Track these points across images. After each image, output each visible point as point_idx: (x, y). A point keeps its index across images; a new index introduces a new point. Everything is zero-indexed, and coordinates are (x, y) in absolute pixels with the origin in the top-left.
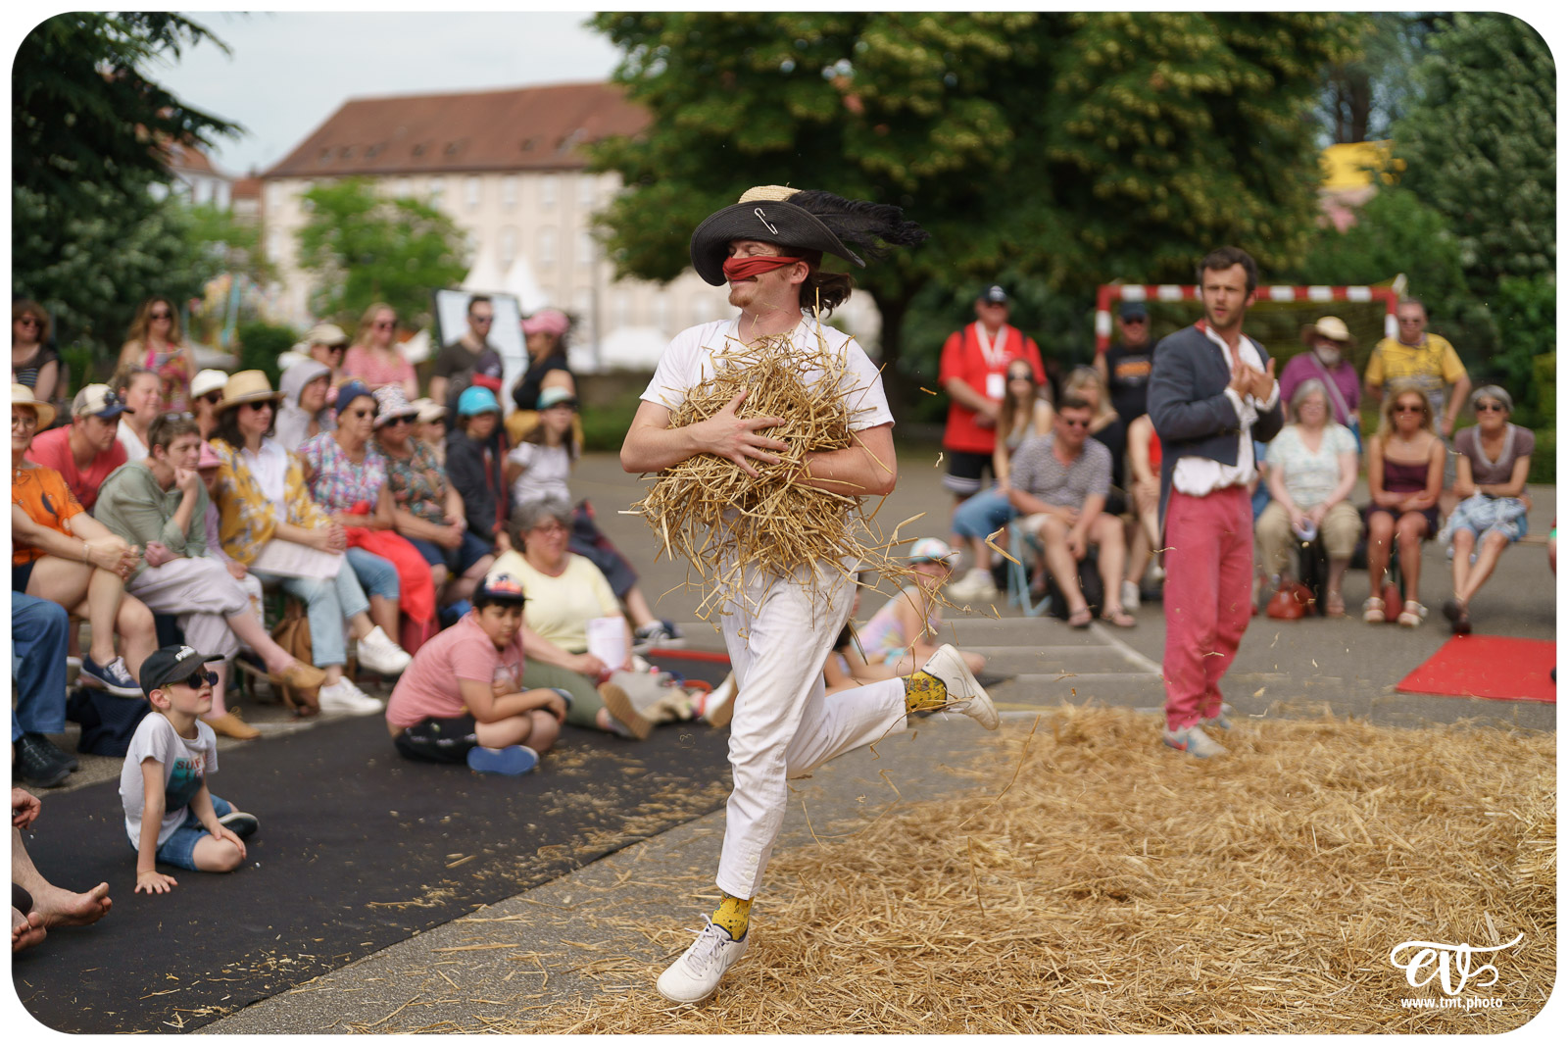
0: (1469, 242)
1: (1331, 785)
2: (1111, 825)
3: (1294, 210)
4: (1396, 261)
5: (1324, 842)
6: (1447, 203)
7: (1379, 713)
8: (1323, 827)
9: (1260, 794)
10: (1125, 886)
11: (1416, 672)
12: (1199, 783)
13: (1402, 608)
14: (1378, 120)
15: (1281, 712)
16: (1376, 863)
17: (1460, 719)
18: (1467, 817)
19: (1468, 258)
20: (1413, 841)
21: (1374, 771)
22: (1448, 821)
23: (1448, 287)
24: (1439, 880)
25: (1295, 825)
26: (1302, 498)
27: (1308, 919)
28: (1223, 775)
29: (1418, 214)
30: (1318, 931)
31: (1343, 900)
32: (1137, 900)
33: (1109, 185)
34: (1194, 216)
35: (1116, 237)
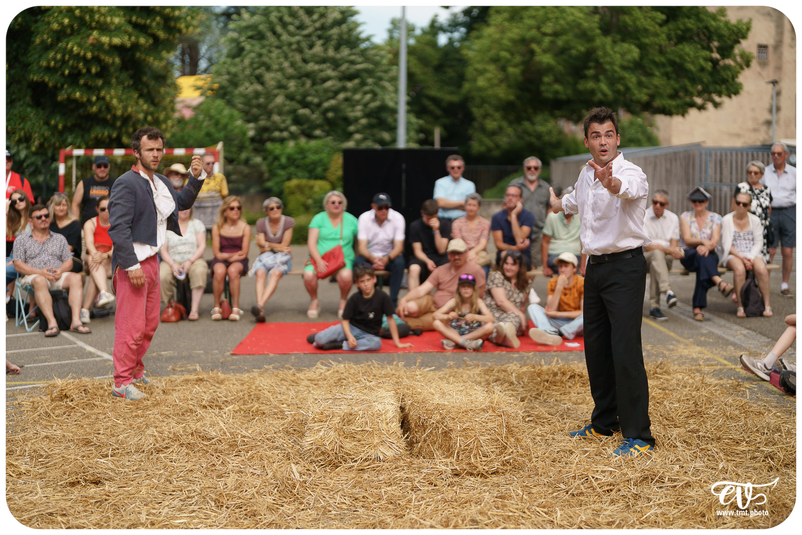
0: (252, 125)
1: (205, 407)
2: (88, 443)
3: (165, 109)
4: (217, 135)
5: (204, 438)
6: (240, 106)
7: (225, 367)
8: (204, 430)
9: (168, 416)
10: (99, 475)
11: (241, 344)
12: (134, 414)
13: (231, 312)
14: (203, 64)
15: (174, 371)
16: (233, 445)
17: (265, 366)
18: (276, 416)
19: (251, 133)
20: (250, 432)
21: (226, 398)
22: (267, 419)
23: (241, 148)
24: (265, 450)
25: (190, 431)
26: (178, 258)
27: (200, 480)
28: (147, 408)
29: (227, 111)
30: (207, 486)
31: (218, 467)
32: (107, 483)
33: (65, 96)
34: (113, 112)
35: (69, 124)
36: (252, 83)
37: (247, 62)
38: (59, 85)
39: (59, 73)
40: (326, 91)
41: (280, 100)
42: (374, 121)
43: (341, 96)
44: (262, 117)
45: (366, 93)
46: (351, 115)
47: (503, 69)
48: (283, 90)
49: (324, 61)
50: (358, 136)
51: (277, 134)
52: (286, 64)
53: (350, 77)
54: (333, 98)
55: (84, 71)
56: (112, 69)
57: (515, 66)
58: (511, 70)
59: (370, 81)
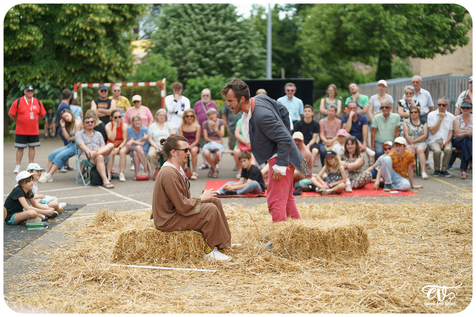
0: (176, 68)
13: (192, 175)
14: (141, 34)
29: (163, 61)
33: (75, 53)
34: (102, 62)
35: (78, 69)
36: (175, 44)
37: (172, 31)
38: (72, 46)
39: (71, 39)
40: (218, 47)
41: (191, 53)
42: (246, 65)
43: (227, 50)
44: (182, 64)
45: (241, 48)
46: (233, 61)
47: (323, 32)
48: (193, 48)
49: (216, 30)
50: (237, 74)
51: (190, 73)
52: (194, 32)
53: (231, 39)
54: (222, 51)
55: (86, 38)
56: (101, 37)
57: (331, 30)
58: (328, 33)
59: (243, 41)
